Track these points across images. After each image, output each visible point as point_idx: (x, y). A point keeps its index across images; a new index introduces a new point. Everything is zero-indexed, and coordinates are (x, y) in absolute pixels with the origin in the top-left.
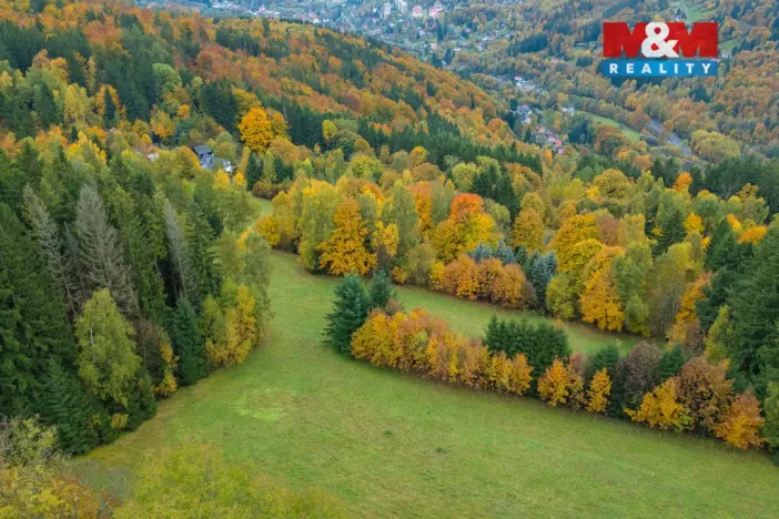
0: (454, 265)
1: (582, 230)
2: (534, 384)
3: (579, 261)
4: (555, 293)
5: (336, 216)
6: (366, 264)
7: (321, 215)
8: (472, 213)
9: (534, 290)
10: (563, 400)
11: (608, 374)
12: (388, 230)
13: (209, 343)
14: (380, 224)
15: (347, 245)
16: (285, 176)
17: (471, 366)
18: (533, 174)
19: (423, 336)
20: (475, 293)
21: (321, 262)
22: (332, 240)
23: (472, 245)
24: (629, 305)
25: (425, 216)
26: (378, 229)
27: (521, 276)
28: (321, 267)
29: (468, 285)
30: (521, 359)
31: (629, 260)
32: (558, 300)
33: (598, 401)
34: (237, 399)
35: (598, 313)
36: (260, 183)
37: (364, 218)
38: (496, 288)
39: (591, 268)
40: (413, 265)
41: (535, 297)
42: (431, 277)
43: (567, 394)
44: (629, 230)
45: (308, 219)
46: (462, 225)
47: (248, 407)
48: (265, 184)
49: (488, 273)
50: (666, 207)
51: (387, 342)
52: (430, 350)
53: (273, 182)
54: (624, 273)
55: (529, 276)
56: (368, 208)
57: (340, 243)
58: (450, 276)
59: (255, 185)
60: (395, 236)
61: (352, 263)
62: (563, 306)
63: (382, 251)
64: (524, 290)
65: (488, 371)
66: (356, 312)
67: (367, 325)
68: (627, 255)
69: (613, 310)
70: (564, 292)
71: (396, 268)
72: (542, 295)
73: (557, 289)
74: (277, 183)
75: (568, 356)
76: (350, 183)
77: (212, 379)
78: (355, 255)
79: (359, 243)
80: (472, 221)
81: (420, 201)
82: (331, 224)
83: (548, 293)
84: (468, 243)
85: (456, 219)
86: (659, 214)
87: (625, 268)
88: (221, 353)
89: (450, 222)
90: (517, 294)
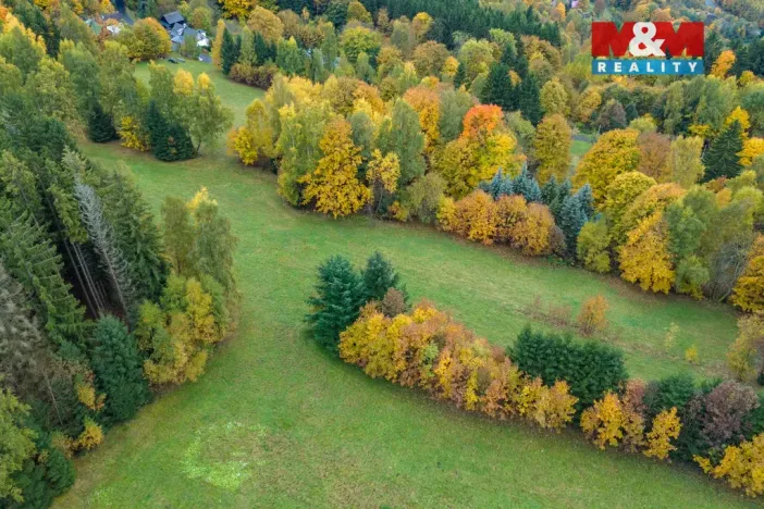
0: (466, 202)
1: (622, 151)
2: (577, 419)
3: (621, 199)
4: (588, 242)
5: (322, 142)
6: (359, 198)
7: (304, 141)
8: (490, 131)
9: (563, 237)
10: (614, 442)
11: (678, 415)
12: (386, 162)
13: (149, 364)
14: (377, 153)
15: (337, 178)
16: (266, 57)
17: (495, 392)
18: (552, 49)
19: (432, 350)
20: (491, 237)
21: (305, 196)
22: (318, 172)
23: (487, 172)
24: (683, 264)
25: (432, 129)
26: (375, 158)
27: (549, 220)
28: (305, 203)
29: (483, 227)
30: (562, 387)
31: (689, 208)
32: (592, 250)
33: (662, 447)
34: (187, 444)
35: (643, 272)
36: (238, 66)
37: (357, 143)
38: (518, 232)
39: (635, 212)
40: (417, 201)
41: (564, 245)
42: (438, 216)
43: (620, 436)
44: (682, 156)
45: (287, 145)
46: (476, 145)
47: (200, 460)
48: (244, 67)
49: (508, 214)
50: (708, 100)
51: (384, 352)
52: (440, 370)
53: (253, 65)
54: (681, 227)
55: (558, 218)
56: (362, 132)
57: (328, 175)
58: (462, 214)
59: (233, 68)
60: (396, 169)
61: (341, 198)
62: (598, 258)
63: (379, 184)
64: (552, 237)
65: (516, 398)
66: (345, 306)
67: (359, 324)
68: (686, 202)
69: (662, 271)
70: (602, 240)
71: (396, 203)
72: (572, 241)
73: (592, 238)
74: (258, 66)
75: (623, 383)
76: (341, 86)
77: (157, 407)
78: (346, 190)
79: (351, 175)
80: (489, 139)
81: (425, 111)
82: (316, 152)
83: (579, 240)
84: (483, 168)
85: (470, 138)
86: (699, 108)
87: (683, 220)
88: (167, 374)
89: (462, 142)
90: (543, 242)
